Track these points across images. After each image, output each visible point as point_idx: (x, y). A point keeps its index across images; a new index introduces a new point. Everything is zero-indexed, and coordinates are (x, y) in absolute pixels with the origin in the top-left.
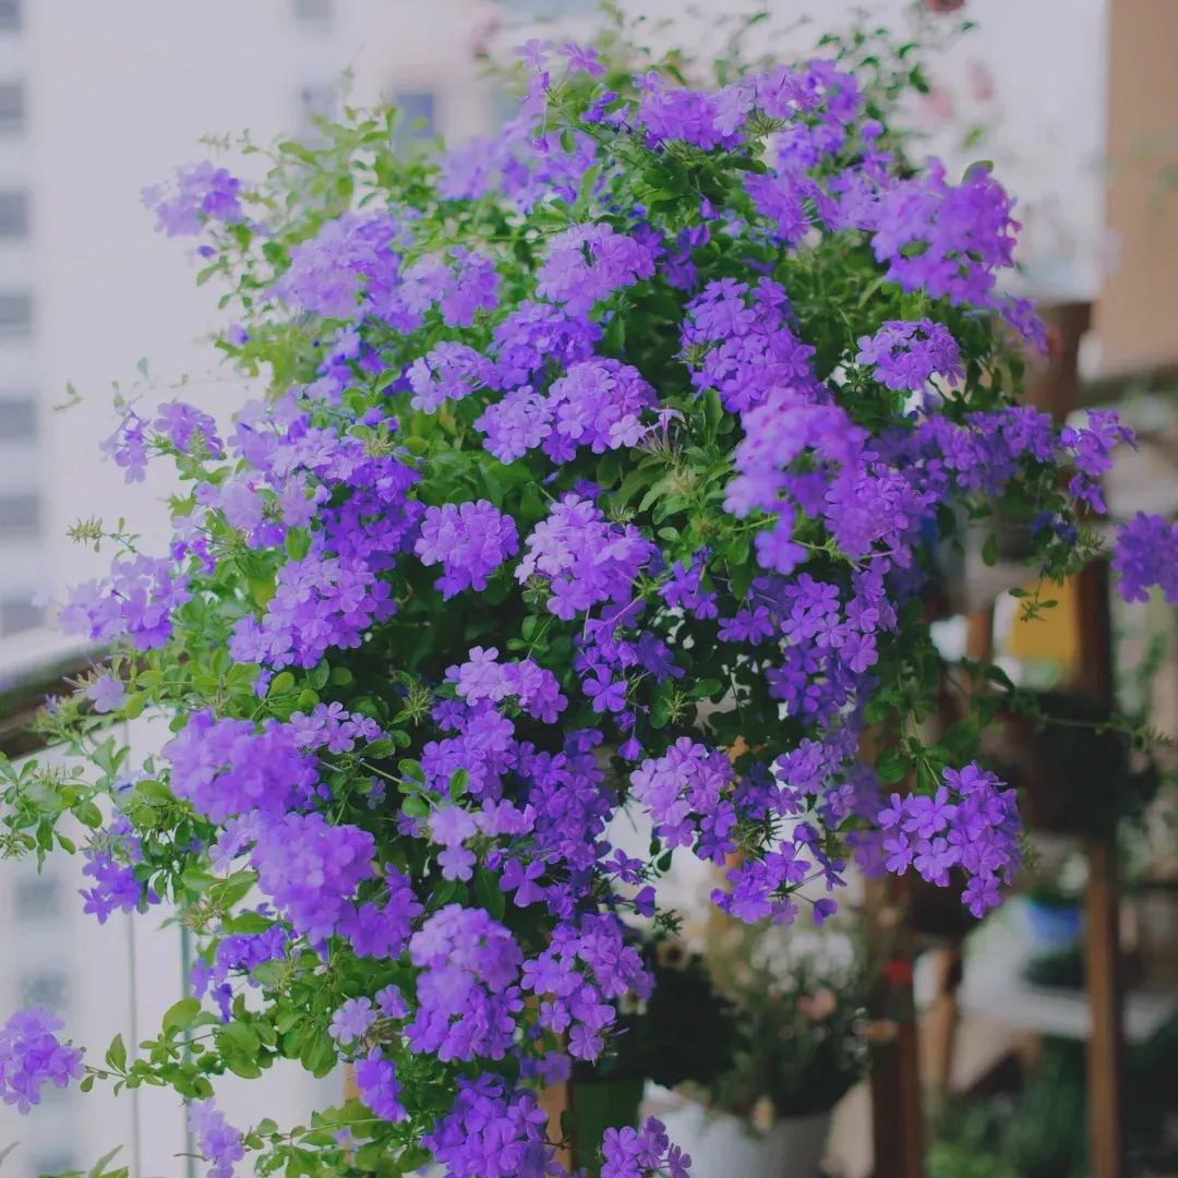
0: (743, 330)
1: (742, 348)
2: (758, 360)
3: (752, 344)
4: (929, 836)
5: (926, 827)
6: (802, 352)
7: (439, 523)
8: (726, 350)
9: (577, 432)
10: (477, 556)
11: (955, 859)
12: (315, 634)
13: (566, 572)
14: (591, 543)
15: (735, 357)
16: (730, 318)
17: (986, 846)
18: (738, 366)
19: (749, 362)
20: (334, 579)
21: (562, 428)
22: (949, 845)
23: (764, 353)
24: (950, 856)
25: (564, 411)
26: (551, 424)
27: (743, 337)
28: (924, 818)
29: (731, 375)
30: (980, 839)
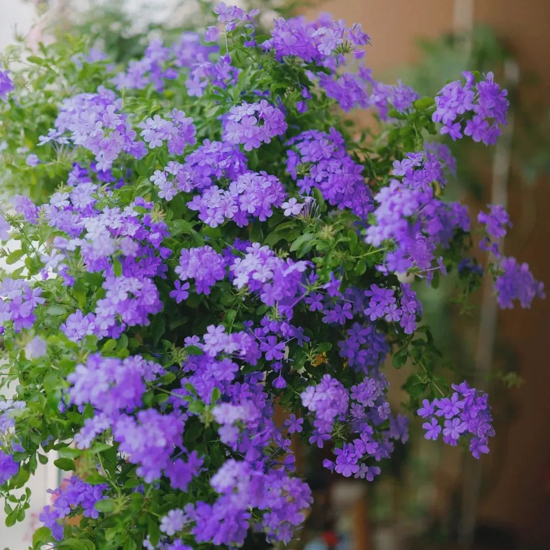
0: (329, 156)
1: (328, 166)
2: (338, 172)
3: (334, 165)
4: (451, 417)
5: (449, 413)
6: (358, 169)
7: (189, 257)
8: (321, 167)
9: (251, 210)
10: (211, 274)
11: (465, 428)
12: (129, 318)
13: (270, 281)
14: (279, 266)
15: (326, 170)
16: (321, 149)
17: (479, 421)
18: (328, 175)
19: (334, 173)
20: (140, 287)
21: (243, 208)
22: (462, 421)
23: (341, 168)
24: (462, 427)
25: (243, 199)
26: (237, 205)
27: (328, 160)
28: (447, 408)
29: (325, 179)
30: (477, 417)
